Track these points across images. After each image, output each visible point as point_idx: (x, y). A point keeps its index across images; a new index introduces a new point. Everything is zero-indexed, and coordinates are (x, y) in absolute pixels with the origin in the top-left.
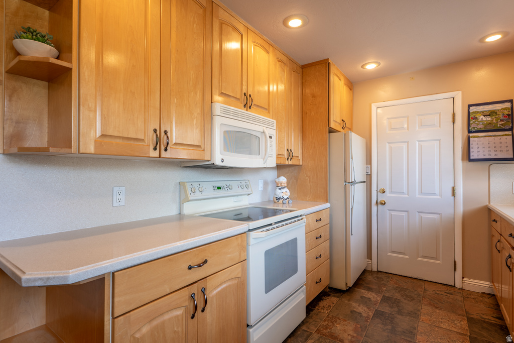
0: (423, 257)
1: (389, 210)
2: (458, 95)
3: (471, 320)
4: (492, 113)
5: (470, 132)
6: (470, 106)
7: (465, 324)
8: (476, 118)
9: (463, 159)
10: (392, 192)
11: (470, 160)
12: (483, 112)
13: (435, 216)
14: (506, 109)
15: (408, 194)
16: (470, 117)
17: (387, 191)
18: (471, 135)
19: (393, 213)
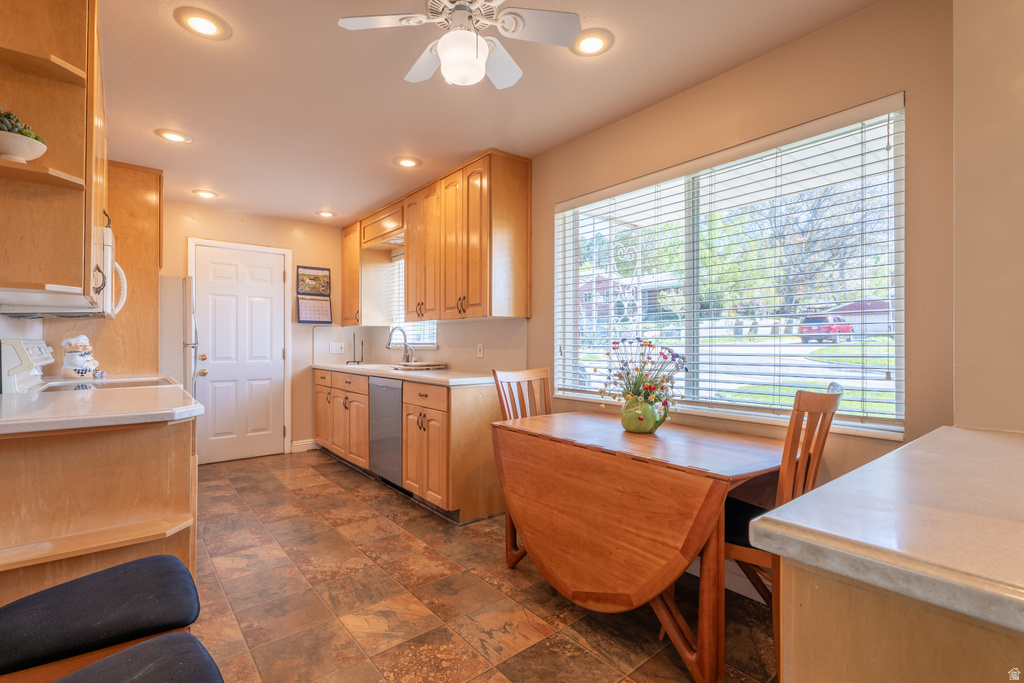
0: (253, 431)
1: (212, 382)
2: (289, 253)
3: (313, 467)
4: (315, 278)
5: (298, 293)
6: (298, 267)
7: (311, 469)
8: (303, 280)
9: (292, 321)
10: (215, 358)
11: (300, 322)
12: (309, 275)
13: (267, 382)
14: (325, 276)
15: (237, 360)
16: (299, 280)
17: (209, 356)
18: (300, 296)
19: (217, 385)
